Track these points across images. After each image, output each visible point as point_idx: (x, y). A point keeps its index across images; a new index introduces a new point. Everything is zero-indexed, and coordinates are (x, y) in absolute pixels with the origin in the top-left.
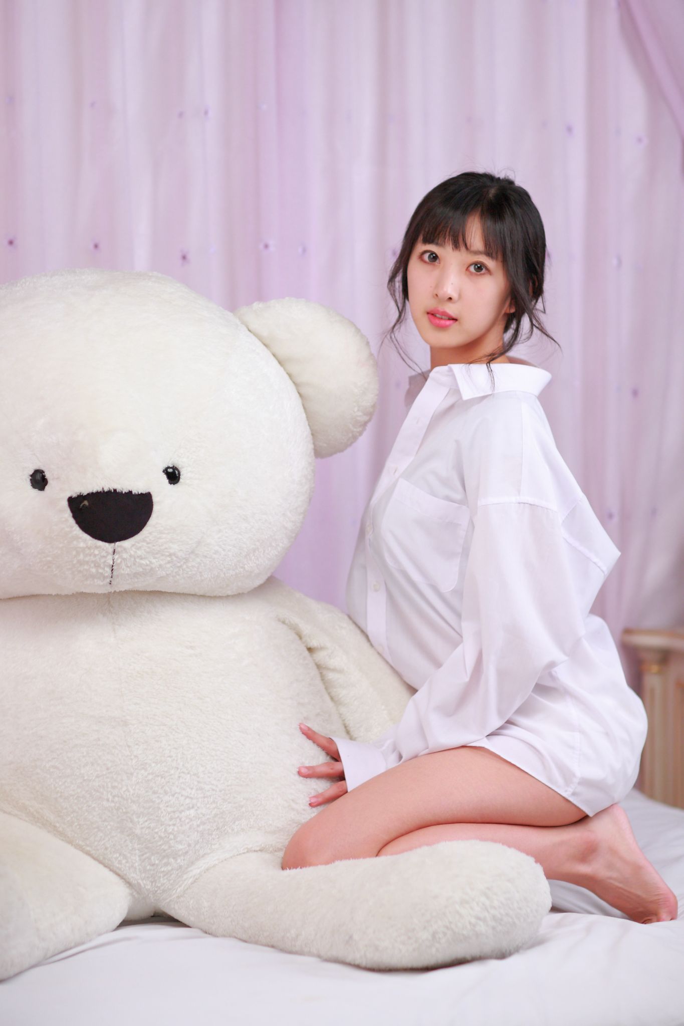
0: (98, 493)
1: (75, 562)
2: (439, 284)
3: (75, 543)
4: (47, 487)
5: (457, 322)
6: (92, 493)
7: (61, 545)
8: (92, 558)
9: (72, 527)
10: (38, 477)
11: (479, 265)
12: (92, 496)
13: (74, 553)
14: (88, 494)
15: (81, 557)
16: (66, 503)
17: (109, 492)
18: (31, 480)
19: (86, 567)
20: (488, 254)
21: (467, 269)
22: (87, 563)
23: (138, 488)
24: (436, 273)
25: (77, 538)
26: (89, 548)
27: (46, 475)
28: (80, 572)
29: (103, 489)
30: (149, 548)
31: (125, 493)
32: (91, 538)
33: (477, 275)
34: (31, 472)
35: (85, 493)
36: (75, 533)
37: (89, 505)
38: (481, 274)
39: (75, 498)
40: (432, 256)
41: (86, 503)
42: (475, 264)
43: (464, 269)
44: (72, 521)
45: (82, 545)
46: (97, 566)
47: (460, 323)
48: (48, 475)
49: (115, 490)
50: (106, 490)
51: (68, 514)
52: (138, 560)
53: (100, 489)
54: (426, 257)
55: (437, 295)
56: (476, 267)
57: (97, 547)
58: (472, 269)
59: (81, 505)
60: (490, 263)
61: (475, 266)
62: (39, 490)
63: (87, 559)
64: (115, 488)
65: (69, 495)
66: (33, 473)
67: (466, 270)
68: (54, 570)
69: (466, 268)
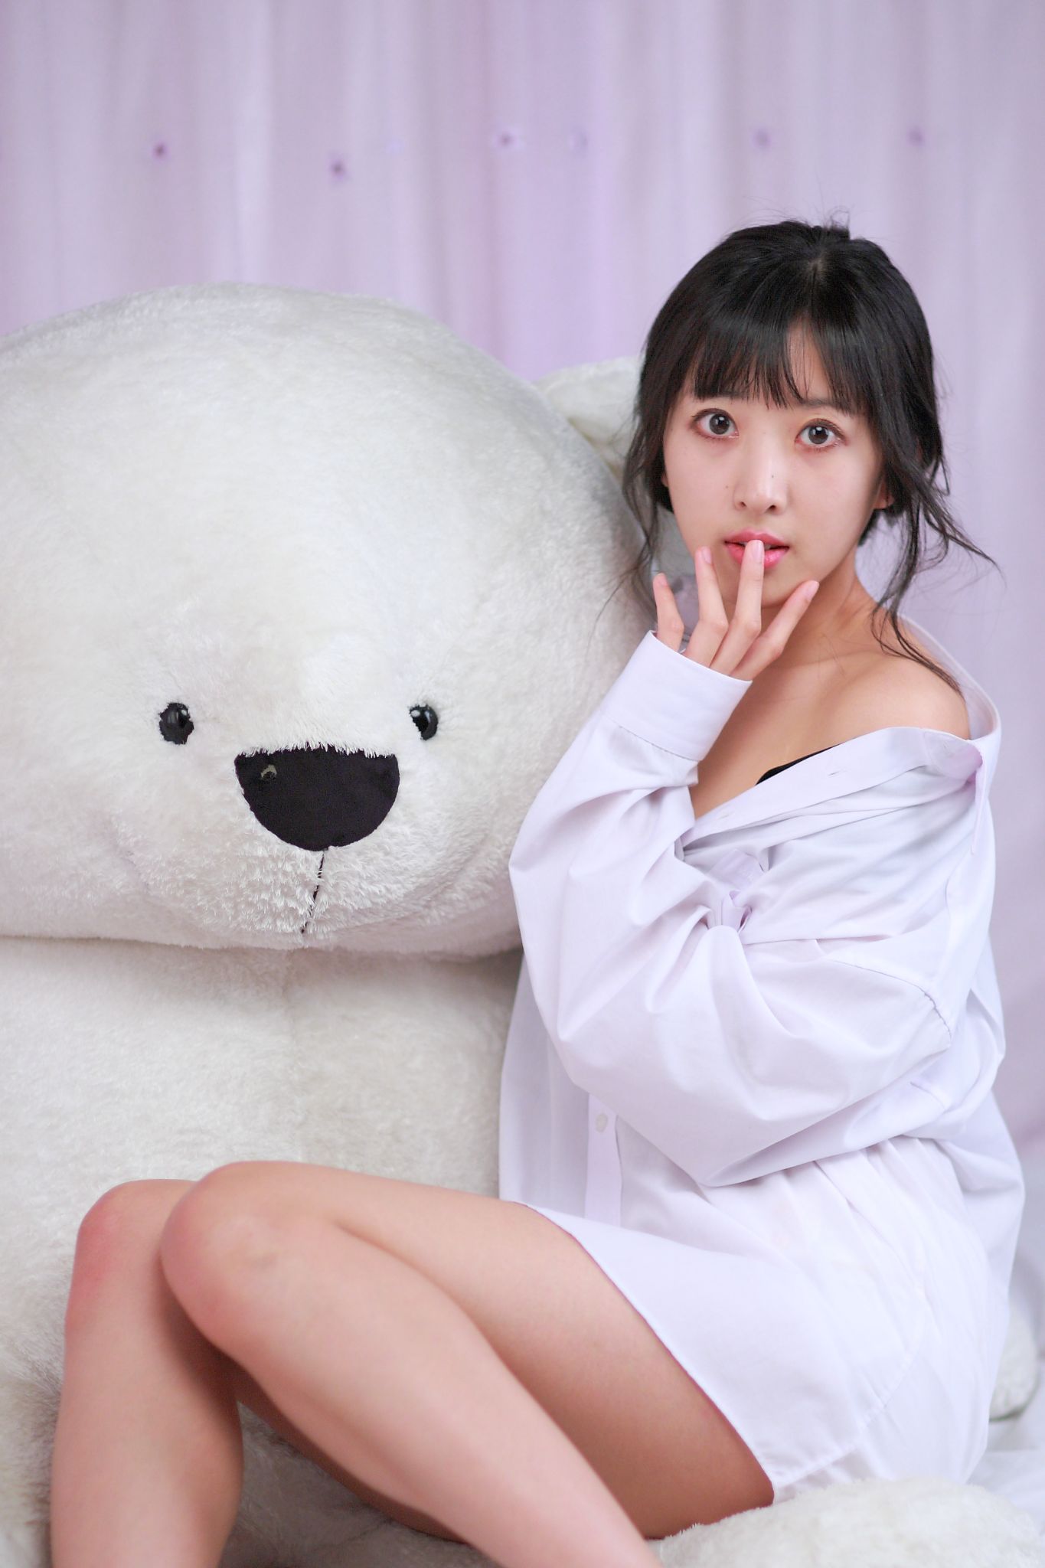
0: (296, 751)
1: (243, 885)
2: (742, 480)
3: (246, 847)
4: (190, 737)
5: (789, 553)
6: (286, 751)
7: (218, 851)
8: (282, 879)
9: (242, 815)
10: (173, 718)
11: (819, 429)
12: (284, 757)
13: (244, 867)
14: (277, 753)
15: (257, 875)
16: (231, 768)
17: (320, 750)
18: (160, 723)
19: (265, 896)
20: (840, 405)
21: (797, 439)
22: (268, 888)
23: (374, 745)
24: (735, 455)
25: (251, 837)
26: (275, 860)
27: (191, 715)
28: (250, 904)
29: (308, 743)
30: (388, 861)
31: (351, 754)
32: (279, 840)
33: (820, 450)
34: (163, 708)
35: (271, 751)
36: (248, 827)
37: (277, 775)
38: (828, 447)
39: (250, 758)
40: (717, 422)
41: (272, 769)
42: (812, 426)
43: (791, 442)
44: (244, 805)
45: (261, 852)
46: (287, 893)
47: (795, 553)
48: (194, 715)
49: (331, 748)
50: (314, 746)
51: (235, 789)
52: (364, 885)
53: (301, 745)
54: (705, 424)
55: (743, 504)
56: (814, 432)
57: (289, 858)
58: (805, 438)
59: (263, 775)
60: (844, 422)
61: (811, 430)
62: (176, 743)
63: (268, 880)
64: (331, 743)
65: (238, 752)
66: (166, 710)
67: (795, 441)
68: (199, 898)
69: (794, 439)
